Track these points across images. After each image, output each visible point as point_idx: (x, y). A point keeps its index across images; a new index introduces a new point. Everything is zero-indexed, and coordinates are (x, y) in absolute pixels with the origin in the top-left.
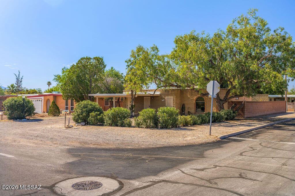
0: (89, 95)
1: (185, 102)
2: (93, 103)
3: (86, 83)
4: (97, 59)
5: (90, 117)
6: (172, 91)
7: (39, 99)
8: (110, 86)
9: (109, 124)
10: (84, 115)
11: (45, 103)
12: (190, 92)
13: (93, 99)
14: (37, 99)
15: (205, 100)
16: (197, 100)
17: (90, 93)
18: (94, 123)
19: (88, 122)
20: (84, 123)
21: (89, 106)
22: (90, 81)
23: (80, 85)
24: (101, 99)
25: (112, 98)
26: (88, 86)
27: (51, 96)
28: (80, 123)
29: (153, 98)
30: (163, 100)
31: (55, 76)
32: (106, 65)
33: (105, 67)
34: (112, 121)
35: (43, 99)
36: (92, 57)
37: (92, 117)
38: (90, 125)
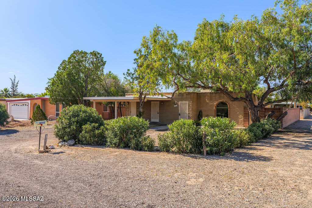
0: (84, 98)
1: (203, 109)
2: (88, 109)
3: (81, 83)
4: (94, 54)
5: (83, 132)
6: (187, 94)
7: (26, 104)
8: (110, 87)
9: (115, 144)
10: (73, 129)
11: (32, 108)
12: (209, 96)
13: (88, 104)
14: (23, 104)
15: (229, 106)
16: (218, 105)
17: (85, 96)
18: (90, 143)
19: (79, 140)
20: (72, 142)
21: (81, 113)
22: (86, 81)
23: (72, 85)
24: (99, 104)
25: (112, 103)
26: (83, 87)
27: (39, 100)
28: (67, 142)
29: (162, 103)
30: (175, 106)
31: (49, 79)
32: (106, 62)
33: (104, 64)
34: (119, 139)
35: (29, 103)
36: (89, 52)
37: (86, 132)
38: (83, 144)
